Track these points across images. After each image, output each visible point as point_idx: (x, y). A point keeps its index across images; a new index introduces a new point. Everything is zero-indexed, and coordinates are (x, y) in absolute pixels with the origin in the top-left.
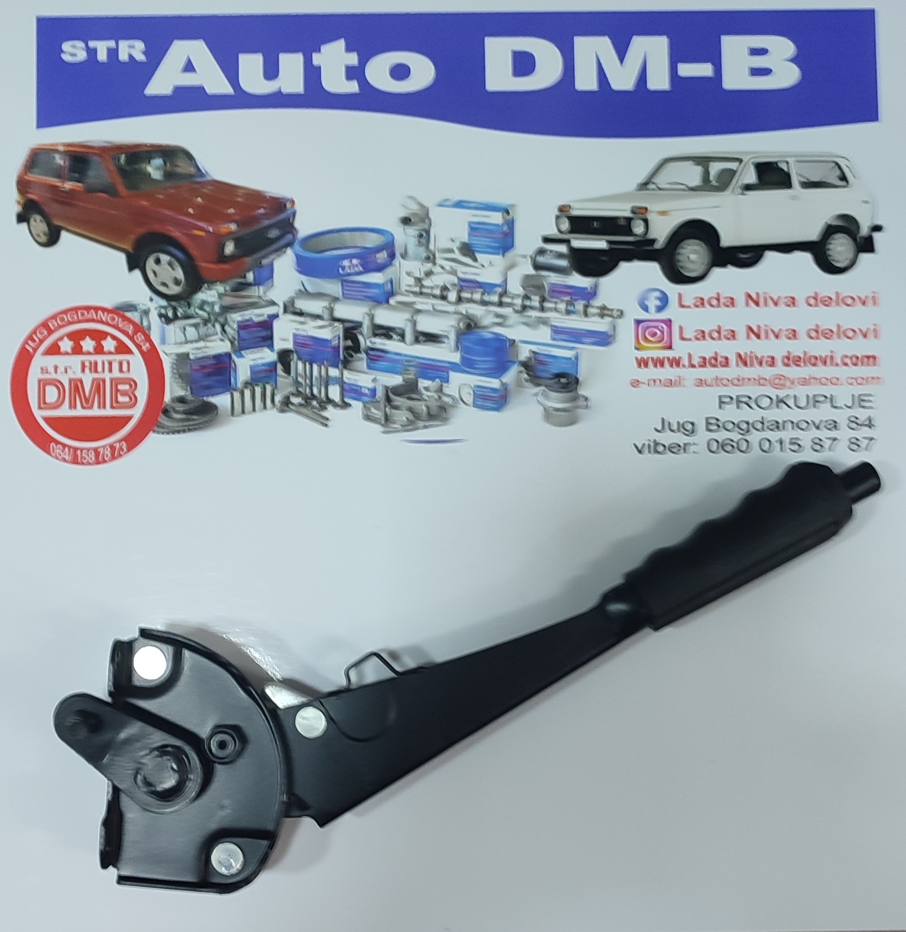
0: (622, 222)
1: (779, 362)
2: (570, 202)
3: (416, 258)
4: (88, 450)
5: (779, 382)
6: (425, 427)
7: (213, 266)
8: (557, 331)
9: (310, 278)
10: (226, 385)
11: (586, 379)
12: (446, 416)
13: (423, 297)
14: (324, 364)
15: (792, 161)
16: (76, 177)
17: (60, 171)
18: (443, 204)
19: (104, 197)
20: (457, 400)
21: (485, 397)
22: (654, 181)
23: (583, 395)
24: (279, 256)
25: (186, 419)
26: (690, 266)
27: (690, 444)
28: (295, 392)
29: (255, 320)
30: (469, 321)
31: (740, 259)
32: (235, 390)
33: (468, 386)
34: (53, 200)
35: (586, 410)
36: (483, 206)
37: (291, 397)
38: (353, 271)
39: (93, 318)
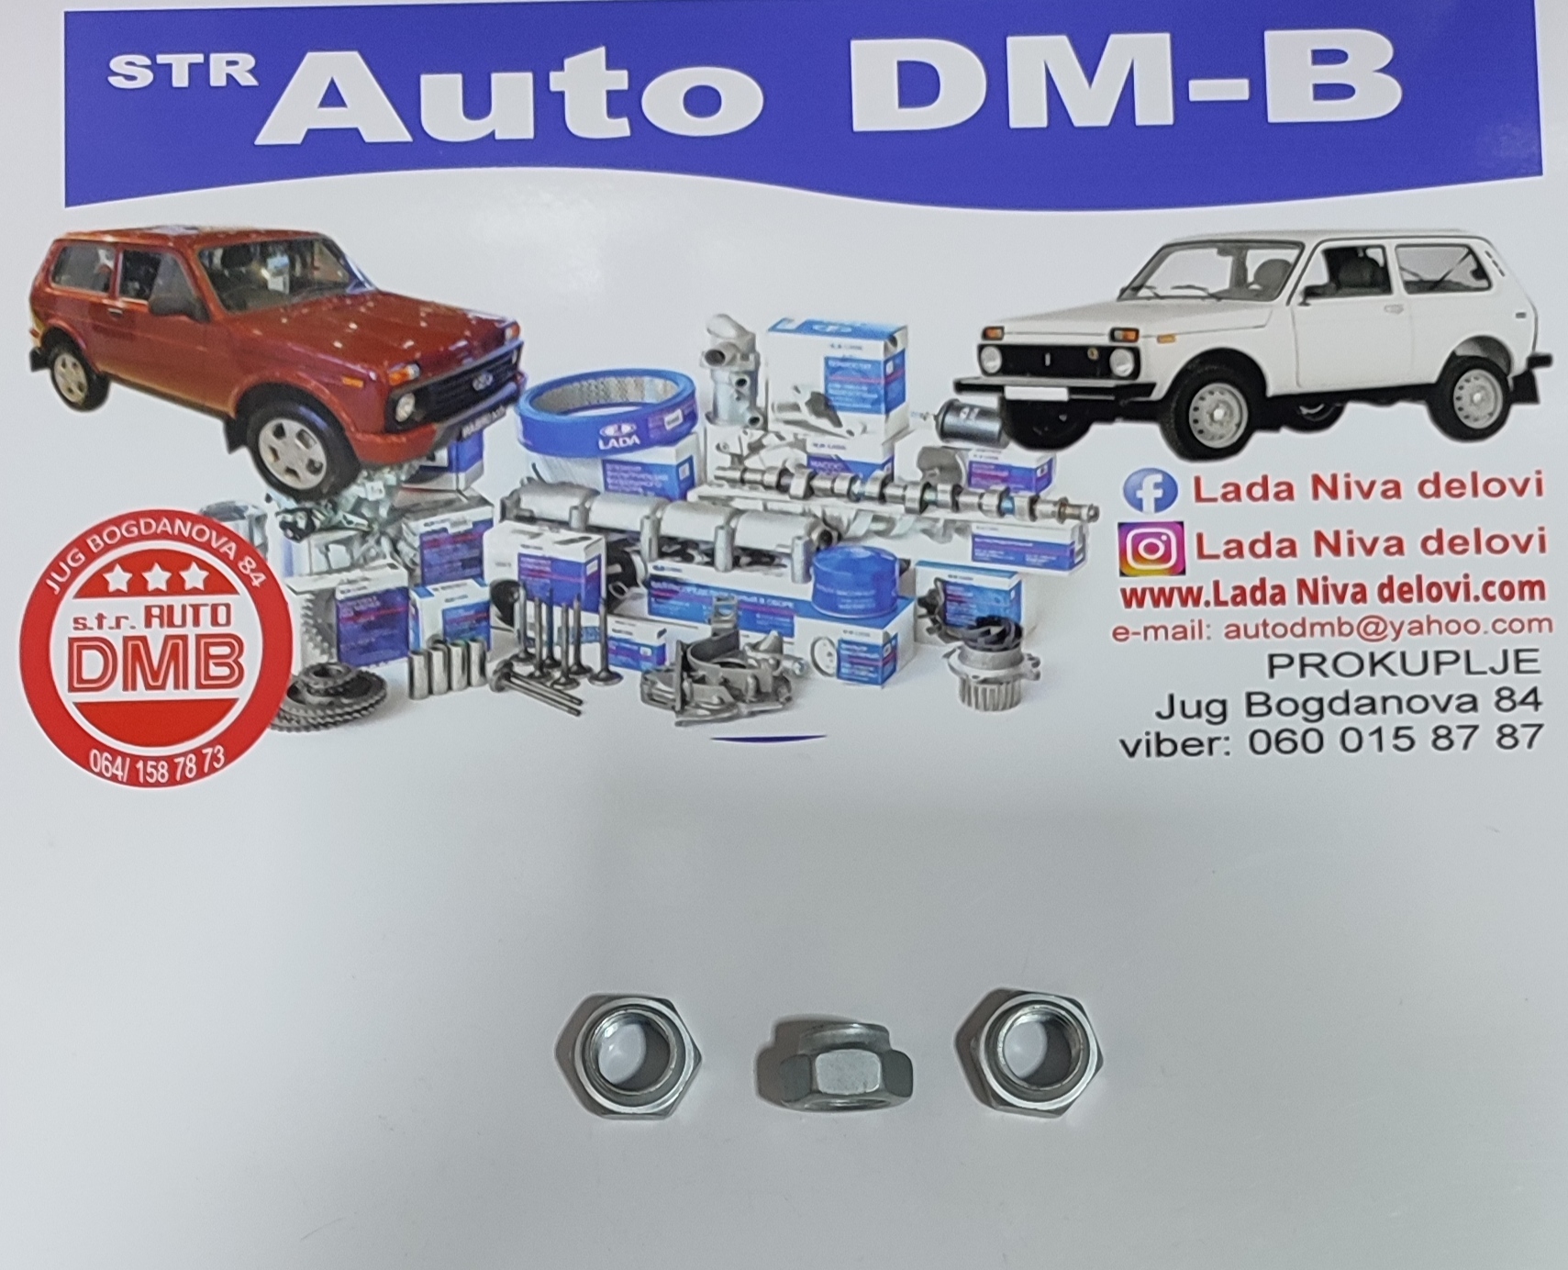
0: (1094, 355)
1: (1372, 593)
2: (1001, 321)
3: (733, 420)
4: (157, 759)
5: (1373, 628)
6: (752, 714)
7: (378, 440)
8: (980, 543)
9: (548, 458)
10: (401, 645)
11: (1034, 628)
12: (788, 695)
13: (746, 487)
14: (570, 605)
15: (1390, 245)
16: (135, 289)
17: (108, 279)
18: (779, 327)
19: (185, 322)
20: (809, 667)
21: (855, 660)
22: (1149, 283)
23: (1029, 655)
24: (493, 421)
25: (331, 705)
26: (1215, 429)
27: (1218, 739)
28: (522, 655)
29: (452, 531)
30: (828, 529)
31: (1302, 417)
32: (416, 653)
33: (827, 642)
34: (96, 328)
35: (1036, 682)
36: (849, 330)
37: (515, 663)
38: (622, 444)
39: (166, 532)
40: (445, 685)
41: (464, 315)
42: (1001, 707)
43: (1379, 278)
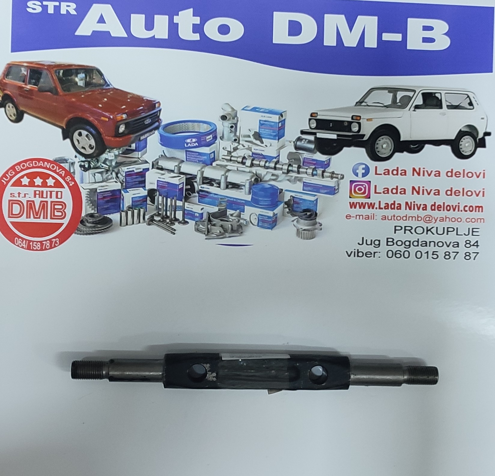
0: (346, 124)
1: (429, 208)
2: (318, 111)
3: (229, 140)
4: (37, 242)
5: (428, 219)
6: (230, 237)
7: (113, 139)
8: (306, 185)
9: (168, 149)
10: (118, 208)
11: (321, 213)
12: (241, 231)
13: (232, 162)
14: (174, 199)
15: (443, 93)
16: (34, 82)
17: (25, 78)
18: (245, 109)
19: (49, 95)
20: (249, 222)
21: (263, 221)
22: (365, 101)
23: (319, 222)
24: (150, 135)
25: (94, 227)
26: (383, 151)
27: (377, 252)
28: (157, 214)
29: (136, 171)
30: (257, 177)
31: (410, 148)
32: (122, 211)
33: (255, 215)
34: (20, 95)
35: (321, 231)
36: (268, 111)
37: (155, 216)
38: (192, 146)
39: (42, 166)
40: (132, 222)
41: (143, 98)
42: (309, 239)
43: (439, 103)
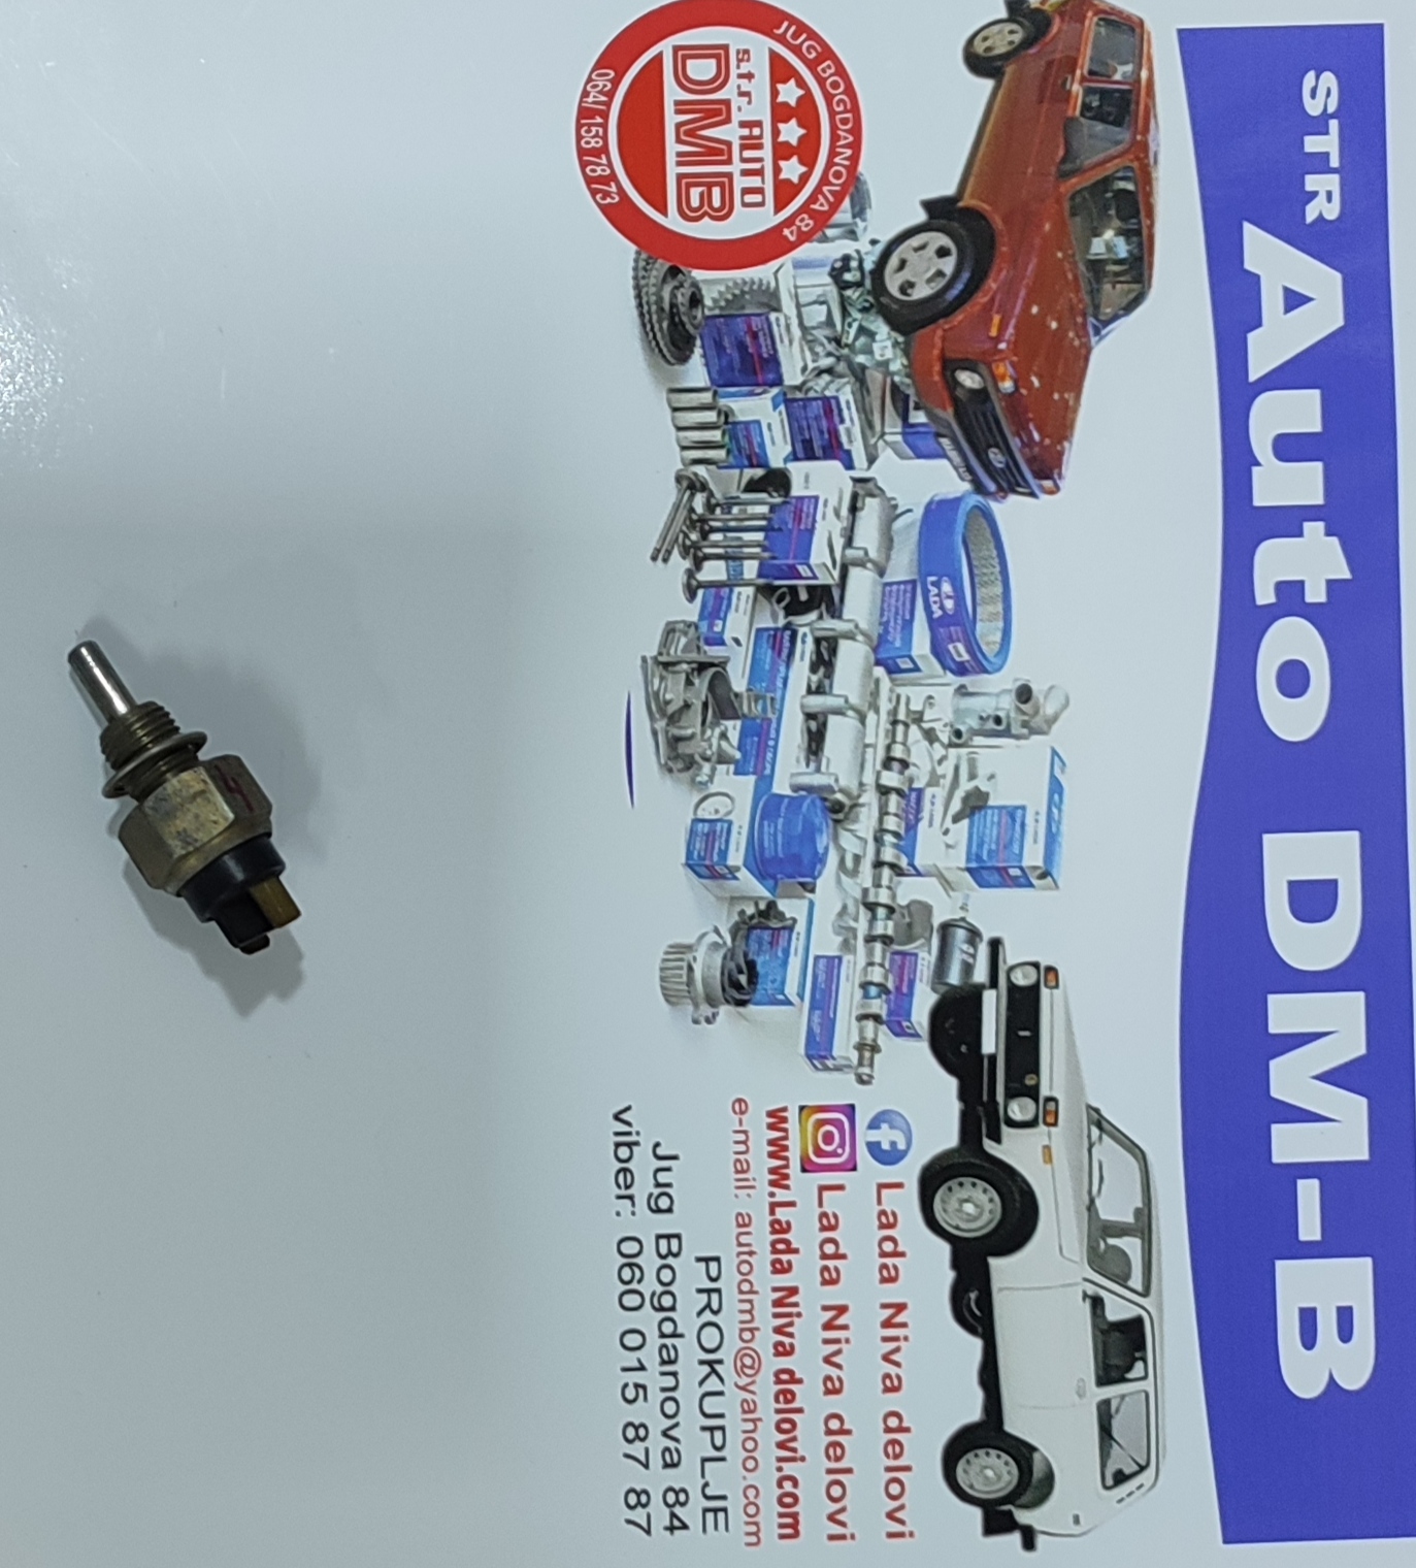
0: (1030, 1081)
1: (784, 1362)
2: (1065, 987)
3: (957, 711)
5: (748, 1364)
6: (655, 733)
7: (936, 352)
8: (833, 964)
9: (918, 524)
10: (723, 379)
11: (746, 1020)
12: (675, 769)
13: (889, 727)
14: (765, 549)
15: (1148, 1385)
16: (1091, 103)
17: (1102, 75)
18: (1056, 758)
19: (1057, 154)
20: (704, 790)
21: (711, 838)
22: (1105, 1137)
23: (718, 1013)
24: (956, 468)
25: (662, 309)
26: (953, 1204)
27: (633, 1205)
28: (713, 501)
29: (841, 428)
30: (846, 809)
31: (967, 1291)
32: (715, 394)
33: (730, 808)
34: (1050, 64)
35: (689, 1020)
36: (1054, 829)
37: (705, 495)
38: (932, 599)
39: (839, 140)
40: (682, 424)
41: (1066, 438)
42: (664, 984)
43: (1114, 1374)
